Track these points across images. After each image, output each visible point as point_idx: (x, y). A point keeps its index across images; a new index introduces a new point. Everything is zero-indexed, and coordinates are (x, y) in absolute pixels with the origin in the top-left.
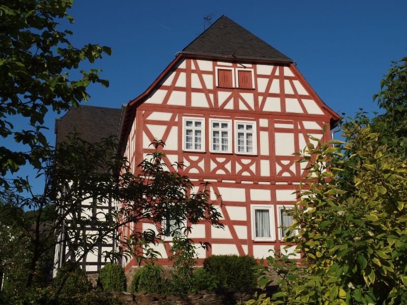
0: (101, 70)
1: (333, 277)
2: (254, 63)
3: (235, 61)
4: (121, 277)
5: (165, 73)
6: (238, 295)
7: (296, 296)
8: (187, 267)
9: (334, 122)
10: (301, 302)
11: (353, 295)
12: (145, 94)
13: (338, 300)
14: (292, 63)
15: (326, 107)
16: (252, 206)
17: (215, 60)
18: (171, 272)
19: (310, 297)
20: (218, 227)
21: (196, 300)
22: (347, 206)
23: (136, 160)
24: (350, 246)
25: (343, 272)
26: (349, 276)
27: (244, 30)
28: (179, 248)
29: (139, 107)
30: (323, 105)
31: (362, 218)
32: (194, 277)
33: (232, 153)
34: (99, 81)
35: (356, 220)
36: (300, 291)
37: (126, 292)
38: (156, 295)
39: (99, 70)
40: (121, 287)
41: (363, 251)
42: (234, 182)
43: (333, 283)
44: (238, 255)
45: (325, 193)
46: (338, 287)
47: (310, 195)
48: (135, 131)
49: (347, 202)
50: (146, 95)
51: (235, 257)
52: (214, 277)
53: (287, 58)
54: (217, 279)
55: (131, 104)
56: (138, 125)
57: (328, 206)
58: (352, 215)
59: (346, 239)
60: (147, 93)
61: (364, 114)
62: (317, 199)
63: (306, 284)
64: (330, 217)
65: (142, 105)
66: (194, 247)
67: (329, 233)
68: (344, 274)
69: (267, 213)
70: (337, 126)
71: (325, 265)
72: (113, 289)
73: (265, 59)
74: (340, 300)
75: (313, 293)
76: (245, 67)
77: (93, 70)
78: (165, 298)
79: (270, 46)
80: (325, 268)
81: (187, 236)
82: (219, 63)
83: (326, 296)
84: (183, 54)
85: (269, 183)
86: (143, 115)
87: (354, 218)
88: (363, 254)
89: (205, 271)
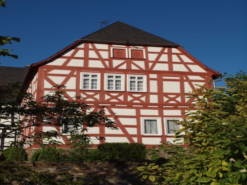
0: (12, 50)
1: (216, 155)
2: (146, 46)
3: (128, 45)
4: (22, 154)
5: (65, 50)
6: (129, 163)
7: (184, 165)
8: (83, 148)
9: (215, 77)
10: (188, 168)
11: (233, 164)
12: (46, 61)
13: (221, 167)
14: (179, 46)
15: (208, 68)
16: (141, 118)
17: (110, 44)
18: (68, 151)
19: (196, 166)
20: (113, 129)
21: (91, 165)
22: (230, 120)
23: (37, 94)
24: (232, 140)
25: (226, 153)
26: (231, 155)
27: (137, 29)
28: (76, 139)
29: (41, 67)
30: (206, 68)
31: (243, 126)
32: (89, 153)
33: (124, 91)
34: (9, 55)
35: (238, 127)
36: (188, 162)
37: (27, 161)
38: (55, 163)
39: (10, 50)
40: (23, 158)
41: (244, 143)
42: (126, 106)
43: (217, 158)
44: (129, 143)
45: (210, 113)
46: (221, 160)
47: (198, 114)
48: (37, 80)
49: (230, 118)
50: (48, 61)
51: (126, 144)
52: (107, 153)
53: (176, 44)
54: (109, 155)
55: (33, 65)
56: (39, 76)
57: (213, 120)
58: (235, 125)
59: (229, 137)
60: (48, 60)
61: (244, 74)
62: (203, 116)
63: (193, 159)
64: (215, 126)
65: (44, 66)
66: (90, 139)
67: (214, 133)
68: (226, 154)
69: (155, 122)
70: (218, 78)
71: (210, 149)
72: (15, 160)
73: (155, 44)
74: (223, 167)
75: (199, 163)
76: (137, 48)
77: (4, 50)
78: (63, 164)
79: (159, 37)
80: (209, 151)
81: (83, 133)
82: (113, 45)
83: (210, 165)
84: (82, 40)
85: (157, 107)
86: (44, 71)
87: (236, 126)
88: (244, 144)
89: (99, 151)
